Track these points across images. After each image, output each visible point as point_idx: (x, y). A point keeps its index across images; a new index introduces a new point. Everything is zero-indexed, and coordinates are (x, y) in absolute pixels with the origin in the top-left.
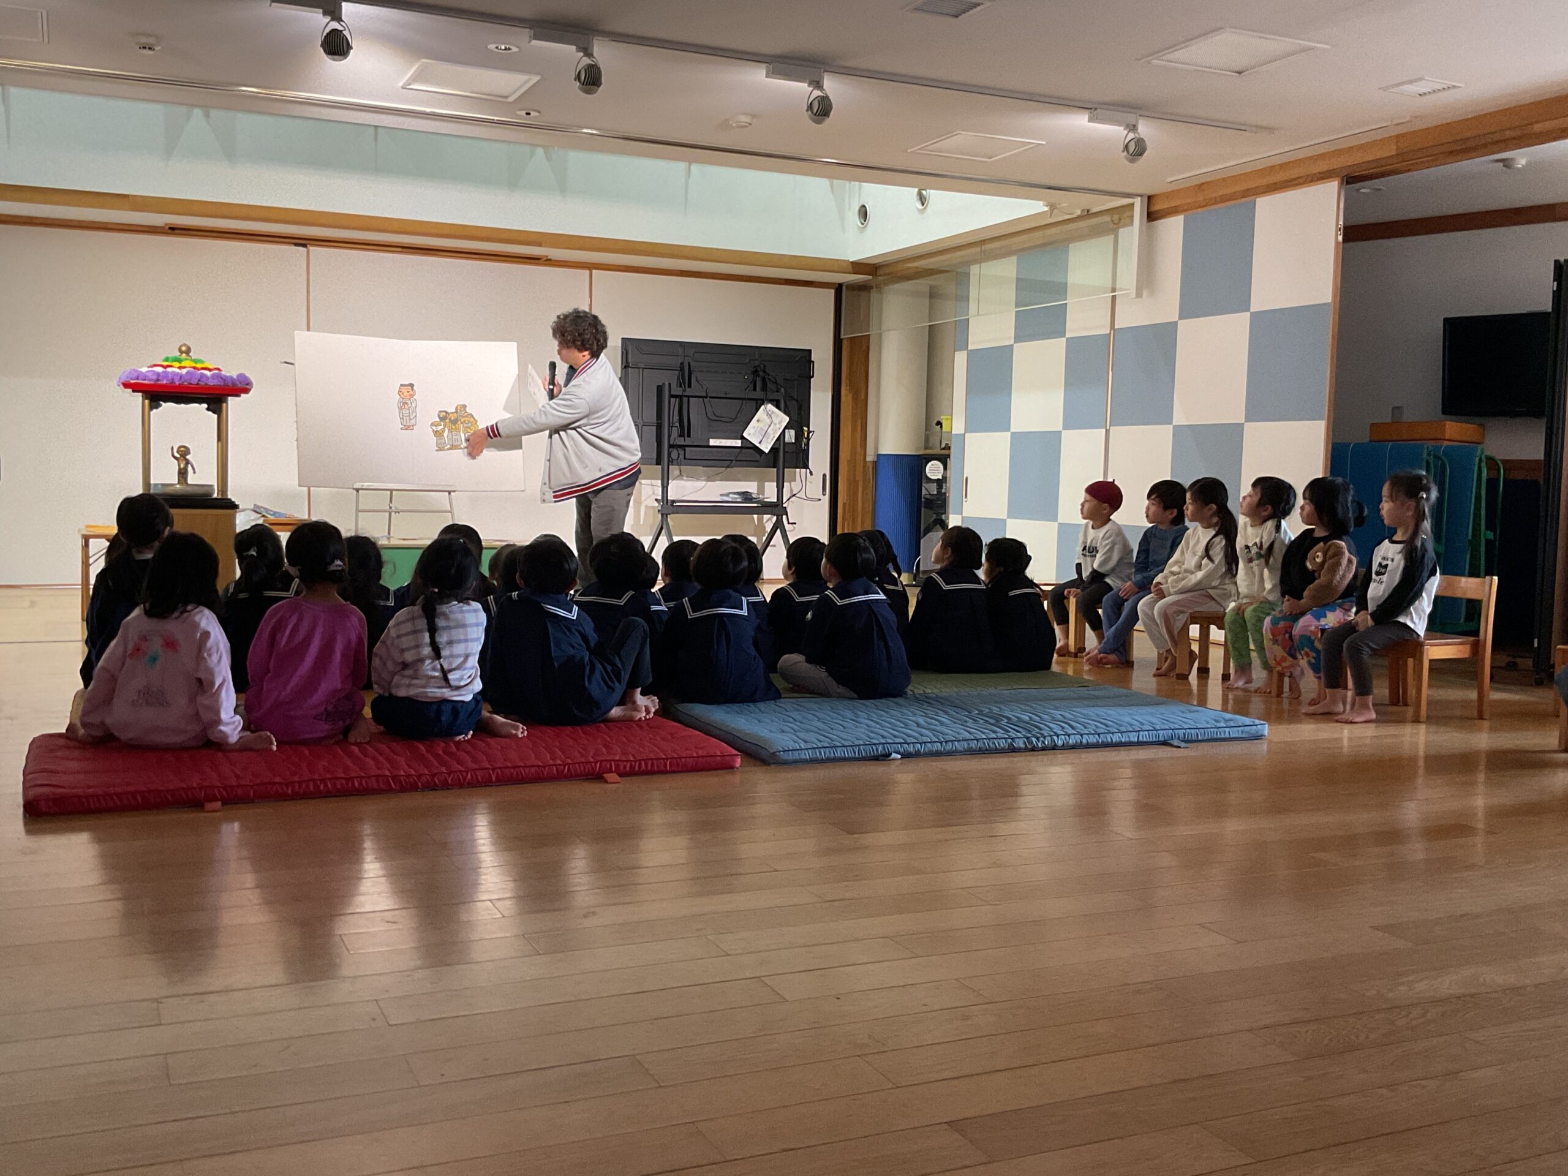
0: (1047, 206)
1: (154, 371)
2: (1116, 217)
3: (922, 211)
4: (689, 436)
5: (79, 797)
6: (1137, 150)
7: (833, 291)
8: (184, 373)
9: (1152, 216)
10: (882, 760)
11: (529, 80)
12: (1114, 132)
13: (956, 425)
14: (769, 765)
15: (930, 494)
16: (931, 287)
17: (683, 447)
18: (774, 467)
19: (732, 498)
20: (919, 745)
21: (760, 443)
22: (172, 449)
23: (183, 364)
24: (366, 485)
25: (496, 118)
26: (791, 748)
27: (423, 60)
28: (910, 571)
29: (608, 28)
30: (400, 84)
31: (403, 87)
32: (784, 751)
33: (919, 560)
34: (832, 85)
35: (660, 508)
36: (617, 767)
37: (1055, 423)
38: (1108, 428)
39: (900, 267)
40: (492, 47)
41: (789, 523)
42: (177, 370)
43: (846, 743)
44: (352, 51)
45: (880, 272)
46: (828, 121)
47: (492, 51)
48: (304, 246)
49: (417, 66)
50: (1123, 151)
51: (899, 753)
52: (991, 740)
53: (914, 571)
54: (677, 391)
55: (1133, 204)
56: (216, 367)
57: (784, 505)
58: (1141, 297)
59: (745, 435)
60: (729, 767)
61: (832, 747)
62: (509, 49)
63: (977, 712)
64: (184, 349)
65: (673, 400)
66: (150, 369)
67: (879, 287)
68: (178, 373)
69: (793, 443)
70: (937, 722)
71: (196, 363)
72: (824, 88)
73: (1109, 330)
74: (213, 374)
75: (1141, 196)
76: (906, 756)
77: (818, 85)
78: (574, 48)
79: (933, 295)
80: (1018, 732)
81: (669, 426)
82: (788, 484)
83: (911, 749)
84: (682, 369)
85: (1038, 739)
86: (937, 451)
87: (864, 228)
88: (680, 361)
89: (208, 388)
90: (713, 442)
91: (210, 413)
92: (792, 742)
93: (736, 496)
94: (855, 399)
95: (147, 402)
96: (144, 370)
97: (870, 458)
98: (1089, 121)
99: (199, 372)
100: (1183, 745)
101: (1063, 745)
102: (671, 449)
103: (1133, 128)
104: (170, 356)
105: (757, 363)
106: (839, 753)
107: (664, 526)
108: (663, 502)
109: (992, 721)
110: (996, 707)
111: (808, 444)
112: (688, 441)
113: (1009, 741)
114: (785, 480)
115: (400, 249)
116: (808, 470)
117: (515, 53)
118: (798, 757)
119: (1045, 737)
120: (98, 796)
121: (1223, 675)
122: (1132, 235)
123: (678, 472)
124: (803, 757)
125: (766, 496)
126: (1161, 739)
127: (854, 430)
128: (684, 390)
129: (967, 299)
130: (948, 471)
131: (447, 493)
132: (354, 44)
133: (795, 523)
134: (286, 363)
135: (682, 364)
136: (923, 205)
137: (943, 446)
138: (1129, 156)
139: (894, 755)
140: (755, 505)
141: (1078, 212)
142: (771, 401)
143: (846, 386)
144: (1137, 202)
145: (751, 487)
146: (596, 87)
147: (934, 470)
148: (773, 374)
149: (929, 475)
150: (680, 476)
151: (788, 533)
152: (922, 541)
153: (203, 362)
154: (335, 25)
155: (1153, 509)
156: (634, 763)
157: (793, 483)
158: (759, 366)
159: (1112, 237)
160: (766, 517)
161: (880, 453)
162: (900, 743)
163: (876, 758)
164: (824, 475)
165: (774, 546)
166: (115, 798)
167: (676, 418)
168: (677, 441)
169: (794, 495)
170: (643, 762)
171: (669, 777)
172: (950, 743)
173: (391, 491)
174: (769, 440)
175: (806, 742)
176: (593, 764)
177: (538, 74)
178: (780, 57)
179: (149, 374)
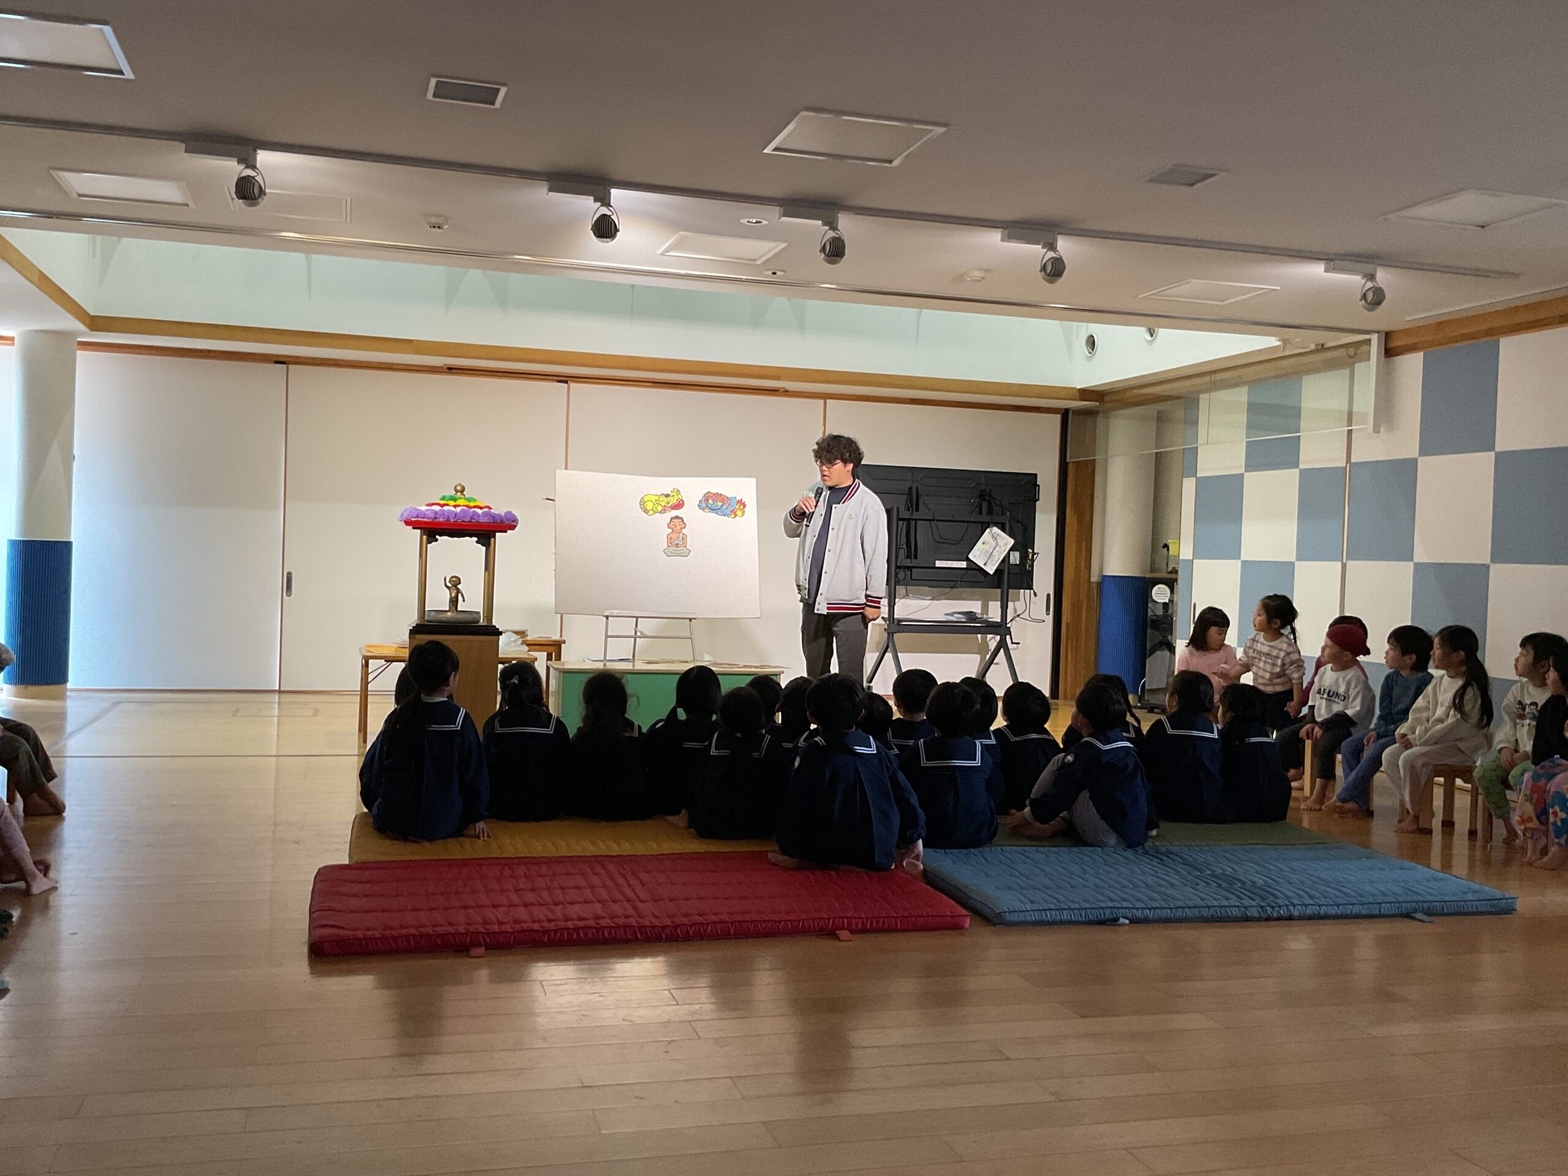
0: (1279, 341)
1: (432, 510)
2: (1352, 351)
3: (1151, 342)
4: (916, 557)
5: (359, 939)
6: (1375, 299)
7: (1059, 417)
8: (458, 511)
9: (1389, 352)
10: (1108, 925)
11: (775, 248)
12: (1353, 281)
13: (1184, 550)
14: (995, 925)
15: (1156, 615)
16: (1159, 412)
17: (910, 568)
18: (998, 588)
19: (957, 618)
20: (1148, 911)
21: (985, 564)
22: (445, 579)
23: (458, 503)
24: (615, 612)
25: (744, 277)
26: (1017, 910)
27: (682, 233)
28: (1135, 692)
29: (850, 203)
30: (660, 252)
31: (662, 254)
32: (1009, 912)
33: (1145, 682)
34: (1065, 245)
35: (886, 627)
36: (850, 923)
37: (1288, 553)
38: (1344, 561)
39: (1128, 394)
40: (744, 221)
41: (1012, 643)
42: (453, 509)
43: (1073, 906)
44: (618, 234)
45: (1106, 398)
46: (1061, 281)
47: (744, 224)
48: (566, 382)
49: (674, 238)
50: (1361, 300)
51: (1126, 918)
52: (1223, 909)
53: (1139, 693)
54: (905, 515)
55: (1370, 340)
56: (487, 505)
57: (1008, 626)
58: (1379, 432)
59: (971, 556)
60: (956, 927)
61: (1058, 910)
62: (760, 222)
63: (1209, 872)
64: (459, 488)
65: (901, 523)
66: (429, 508)
67: (1106, 413)
68: (453, 512)
69: (1017, 565)
70: (1166, 884)
71: (469, 502)
72: (1058, 249)
73: (1345, 462)
74: (484, 513)
75: (1378, 332)
76: (1134, 921)
77: (1052, 246)
78: (820, 222)
79: (1161, 419)
80: (1252, 899)
81: (897, 548)
82: (1012, 603)
83: (1139, 914)
84: (910, 493)
85: (1273, 907)
86: (1163, 575)
87: (1092, 357)
88: (908, 486)
89: (479, 524)
90: (938, 564)
91: (480, 545)
92: (1019, 902)
93: (960, 616)
94: (1080, 521)
95: (425, 537)
96: (424, 508)
97: (1094, 578)
98: (1326, 271)
99: (472, 510)
100: (1425, 918)
101: (1300, 916)
102: (898, 570)
103: (1371, 277)
104: (447, 494)
105: (983, 487)
106: (1065, 916)
107: (890, 645)
108: (889, 621)
109: (1225, 885)
110: (1229, 866)
111: (1032, 566)
112: (915, 563)
113: (1243, 909)
114: (1009, 599)
115: (650, 384)
116: (1032, 591)
117: (765, 226)
118: (1023, 919)
119: (1280, 907)
120: (376, 939)
121: (1469, 831)
122: (1368, 370)
123: (905, 591)
124: (1029, 918)
125: (990, 616)
126: (1404, 911)
127: (1079, 550)
128: (912, 514)
129: (1196, 423)
130: (1175, 596)
131: (688, 621)
132: (620, 227)
133: (1019, 643)
134: (547, 499)
135: (910, 488)
136: (1152, 335)
137: (1170, 569)
138: (1366, 305)
139: (1122, 920)
140: (979, 625)
141: (1313, 347)
142: (996, 524)
143: (1072, 507)
144: (1374, 338)
145: (975, 607)
146: (839, 258)
147: (1160, 594)
148: (999, 498)
149: (1155, 598)
150: (907, 596)
151: (1011, 651)
152: (1147, 661)
153: (475, 500)
154: (604, 210)
155: (1391, 653)
156: (865, 921)
157: (1016, 603)
158: (985, 490)
159: (1347, 372)
160: (989, 636)
161: (1104, 574)
162: (1128, 908)
163: (1102, 923)
164: (1048, 595)
165: (997, 664)
166: (391, 941)
167: (904, 540)
168: (904, 562)
169: (1018, 616)
170: (874, 920)
171: (899, 935)
172: (1181, 910)
173: (637, 618)
174: (994, 562)
175: (1032, 902)
176: (827, 921)
177: (785, 241)
178: (1013, 222)
179: (428, 513)
